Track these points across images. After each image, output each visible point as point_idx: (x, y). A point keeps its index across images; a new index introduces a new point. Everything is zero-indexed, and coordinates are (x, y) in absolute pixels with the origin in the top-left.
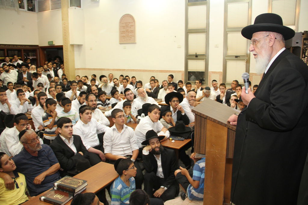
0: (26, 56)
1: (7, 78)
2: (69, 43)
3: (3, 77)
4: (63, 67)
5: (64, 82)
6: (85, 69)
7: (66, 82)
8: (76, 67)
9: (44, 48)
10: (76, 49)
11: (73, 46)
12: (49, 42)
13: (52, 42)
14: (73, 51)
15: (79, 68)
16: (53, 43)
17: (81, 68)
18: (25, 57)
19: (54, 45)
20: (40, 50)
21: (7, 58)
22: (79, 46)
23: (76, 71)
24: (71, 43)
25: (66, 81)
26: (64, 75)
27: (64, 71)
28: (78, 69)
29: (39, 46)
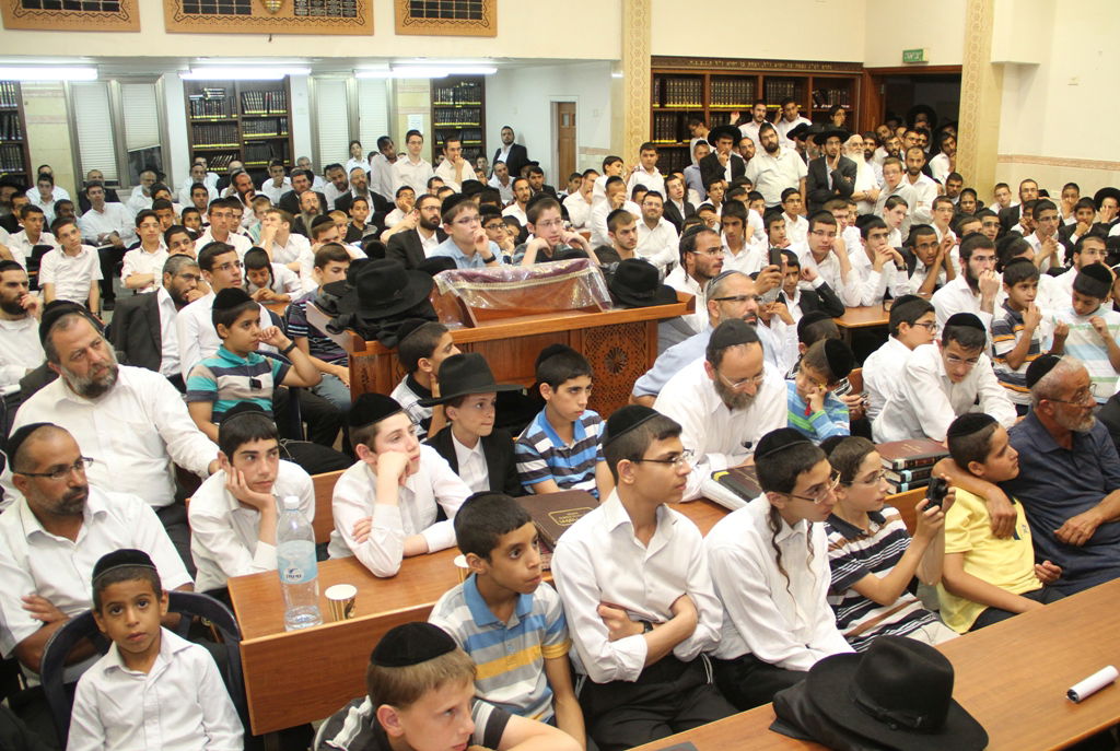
0: (817, 103)
1: (768, 175)
2: (989, 58)
3: (757, 171)
4: (952, 147)
5: (965, 203)
6: (1034, 159)
7: (971, 202)
8: (1001, 152)
9: (881, 75)
10: (1009, 80)
11: (999, 67)
12: (905, 52)
13: (918, 54)
14: (1000, 86)
15: (1010, 154)
16: (921, 55)
17: (1018, 157)
18: (816, 106)
19: (926, 62)
20: (868, 79)
21: (762, 107)
22: (1023, 70)
23: (1000, 166)
24: (995, 58)
25: (973, 200)
26: (954, 176)
27: (952, 164)
28: (1008, 158)
29: (865, 66)
